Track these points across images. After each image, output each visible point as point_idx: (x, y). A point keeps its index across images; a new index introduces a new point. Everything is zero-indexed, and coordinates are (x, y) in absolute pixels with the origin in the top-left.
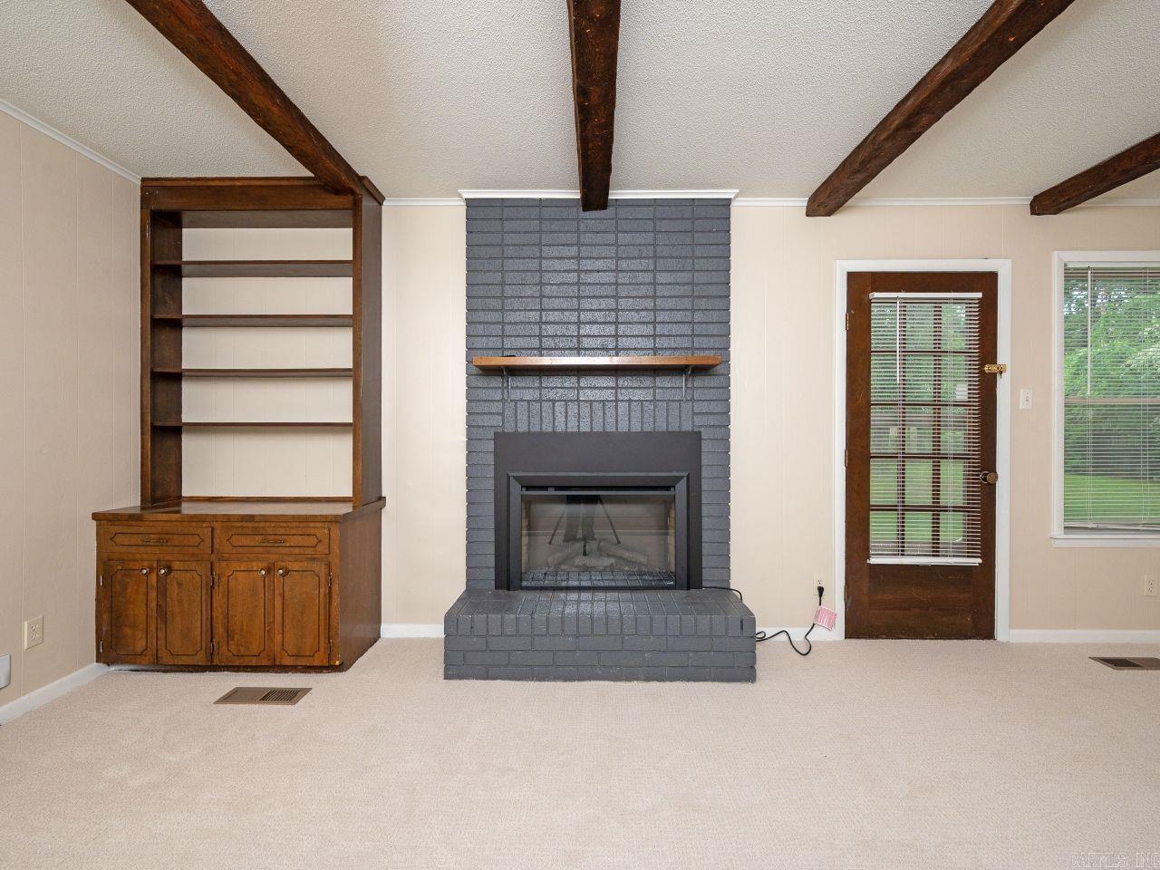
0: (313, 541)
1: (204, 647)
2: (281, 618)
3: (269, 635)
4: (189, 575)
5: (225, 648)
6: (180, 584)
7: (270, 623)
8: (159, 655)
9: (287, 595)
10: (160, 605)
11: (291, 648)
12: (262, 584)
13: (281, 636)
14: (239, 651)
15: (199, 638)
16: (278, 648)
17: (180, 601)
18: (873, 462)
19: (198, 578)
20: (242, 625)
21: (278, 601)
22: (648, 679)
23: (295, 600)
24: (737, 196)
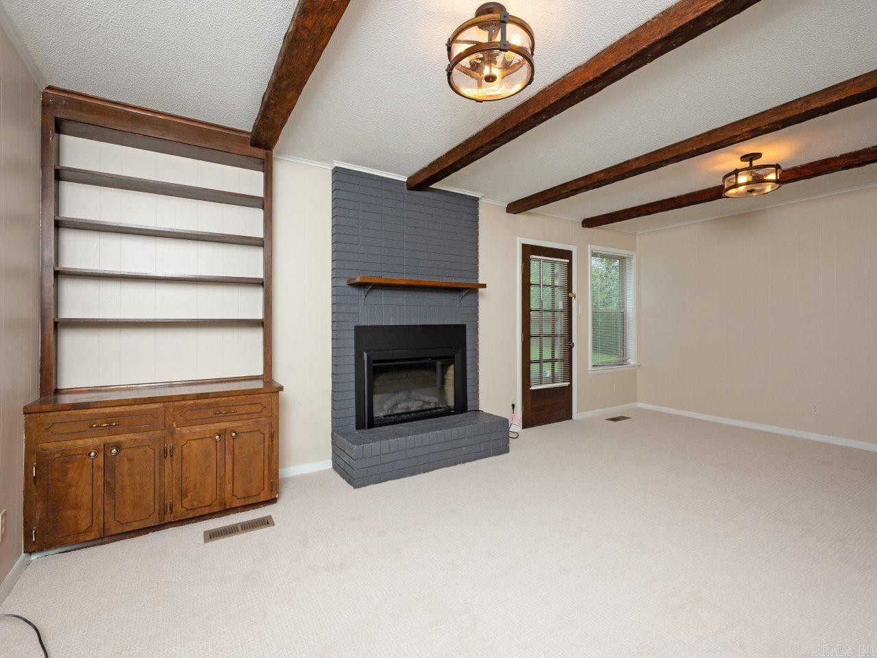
0: (259, 407)
1: (157, 510)
2: (231, 473)
3: (220, 487)
4: (141, 450)
5: (179, 506)
6: (130, 460)
7: (221, 477)
8: (107, 527)
9: (237, 453)
10: (109, 483)
11: (240, 494)
12: (215, 447)
13: (231, 485)
14: (193, 505)
15: (152, 503)
16: (228, 495)
17: (131, 475)
18: (532, 339)
19: (151, 452)
20: (195, 484)
21: (229, 459)
22: (464, 462)
23: (244, 455)
24: (482, 197)
